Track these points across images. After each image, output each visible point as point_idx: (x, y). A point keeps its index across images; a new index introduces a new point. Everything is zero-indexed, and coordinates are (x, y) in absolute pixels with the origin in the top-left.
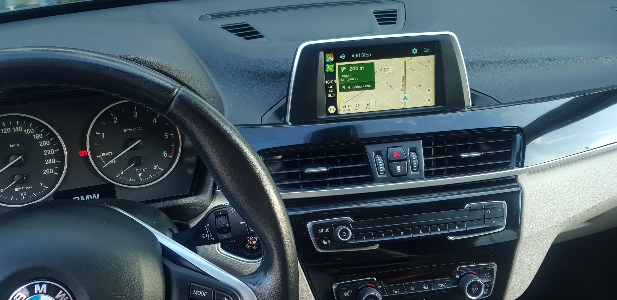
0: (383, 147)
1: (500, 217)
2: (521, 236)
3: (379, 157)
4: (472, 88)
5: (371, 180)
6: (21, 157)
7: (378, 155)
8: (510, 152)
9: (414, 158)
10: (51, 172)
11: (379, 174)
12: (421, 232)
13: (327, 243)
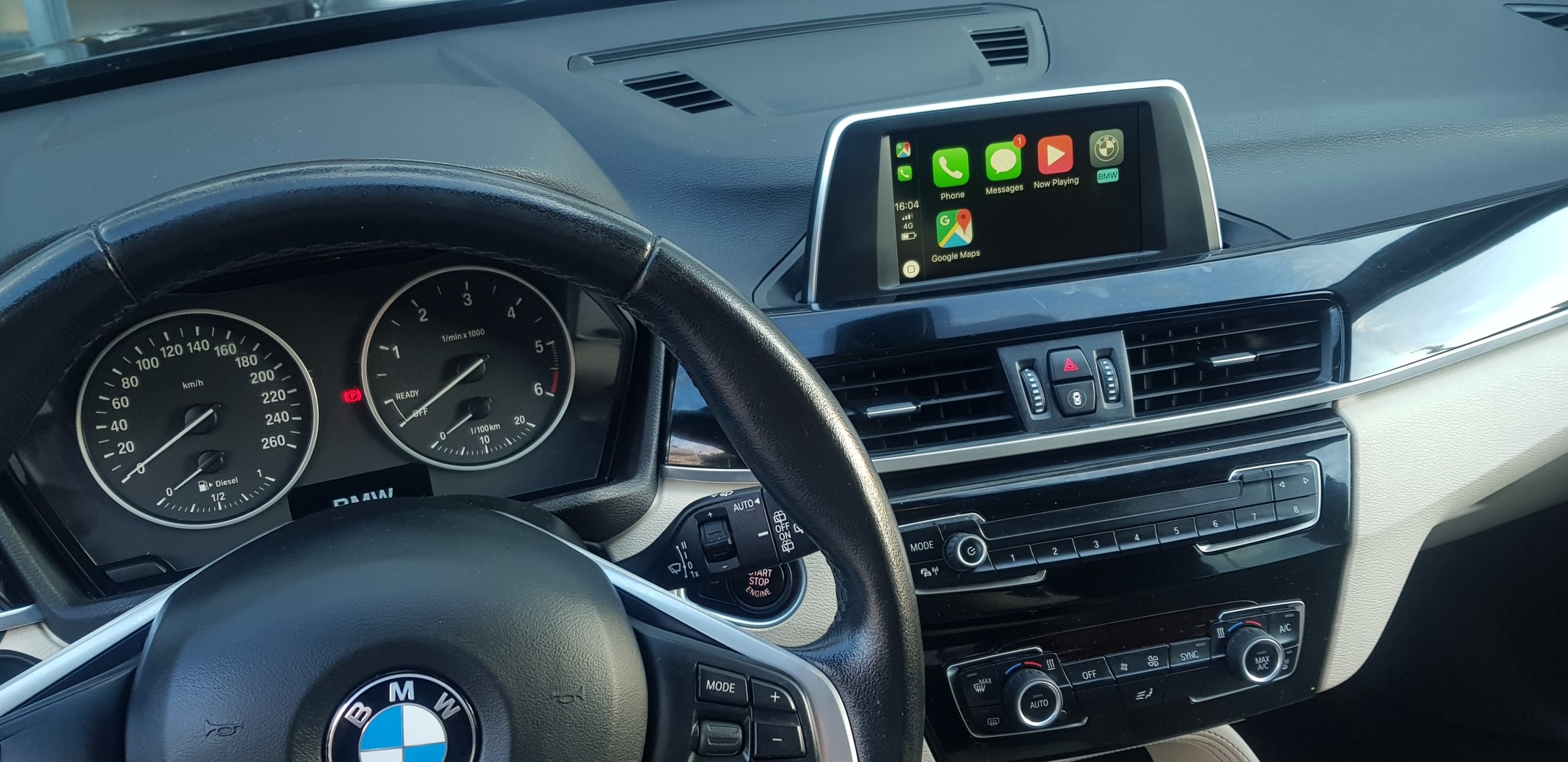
0: (1037, 351)
1: (1307, 496)
2: (1354, 537)
3: (1029, 375)
4: (1223, 208)
5: (1016, 426)
6: (211, 411)
7: (1027, 370)
8: (1318, 349)
9: (1109, 373)
10: (282, 442)
11: (1034, 413)
12: (1137, 538)
13: (930, 575)
